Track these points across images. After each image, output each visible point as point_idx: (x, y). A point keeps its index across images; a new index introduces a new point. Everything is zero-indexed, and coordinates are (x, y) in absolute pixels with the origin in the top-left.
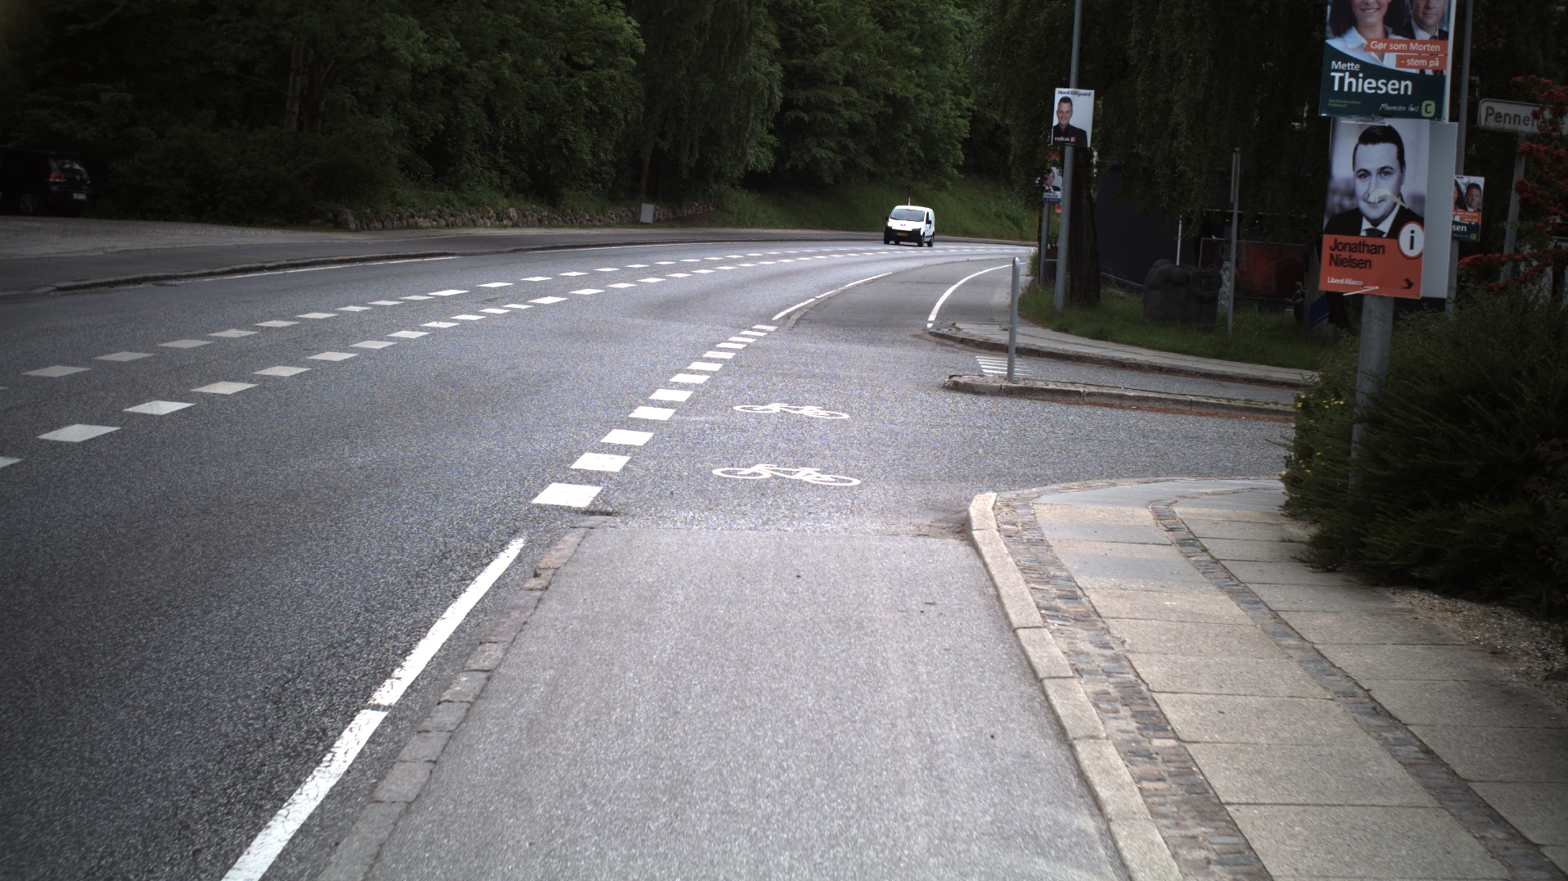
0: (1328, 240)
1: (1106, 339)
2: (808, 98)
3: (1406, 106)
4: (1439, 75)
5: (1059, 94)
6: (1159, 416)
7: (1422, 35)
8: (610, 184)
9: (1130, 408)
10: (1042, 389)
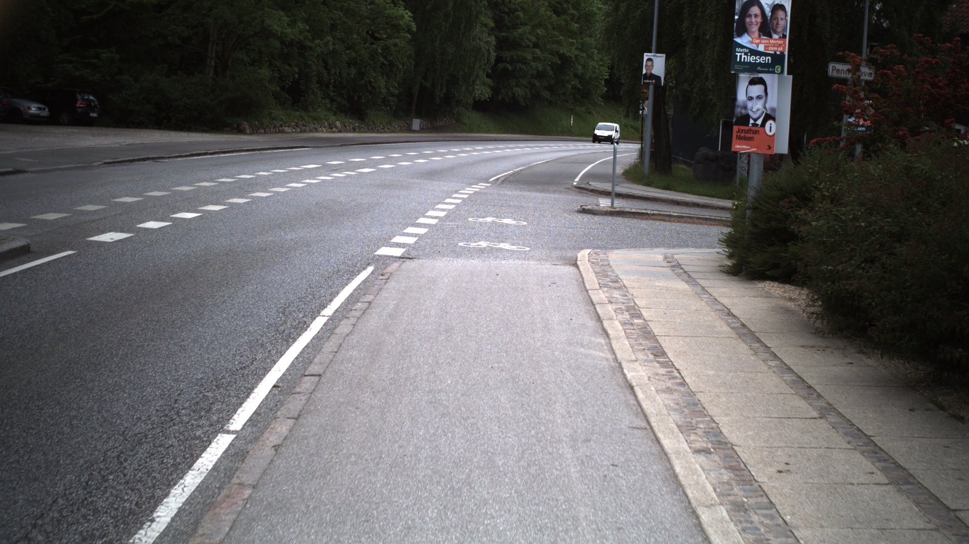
0: (735, 128)
1: (670, 190)
2: (512, 56)
3: (768, 68)
4: (782, 54)
5: (646, 56)
6: (688, 225)
7: (775, 36)
8: (394, 108)
9: (674, 221)
10: (629, 212)
